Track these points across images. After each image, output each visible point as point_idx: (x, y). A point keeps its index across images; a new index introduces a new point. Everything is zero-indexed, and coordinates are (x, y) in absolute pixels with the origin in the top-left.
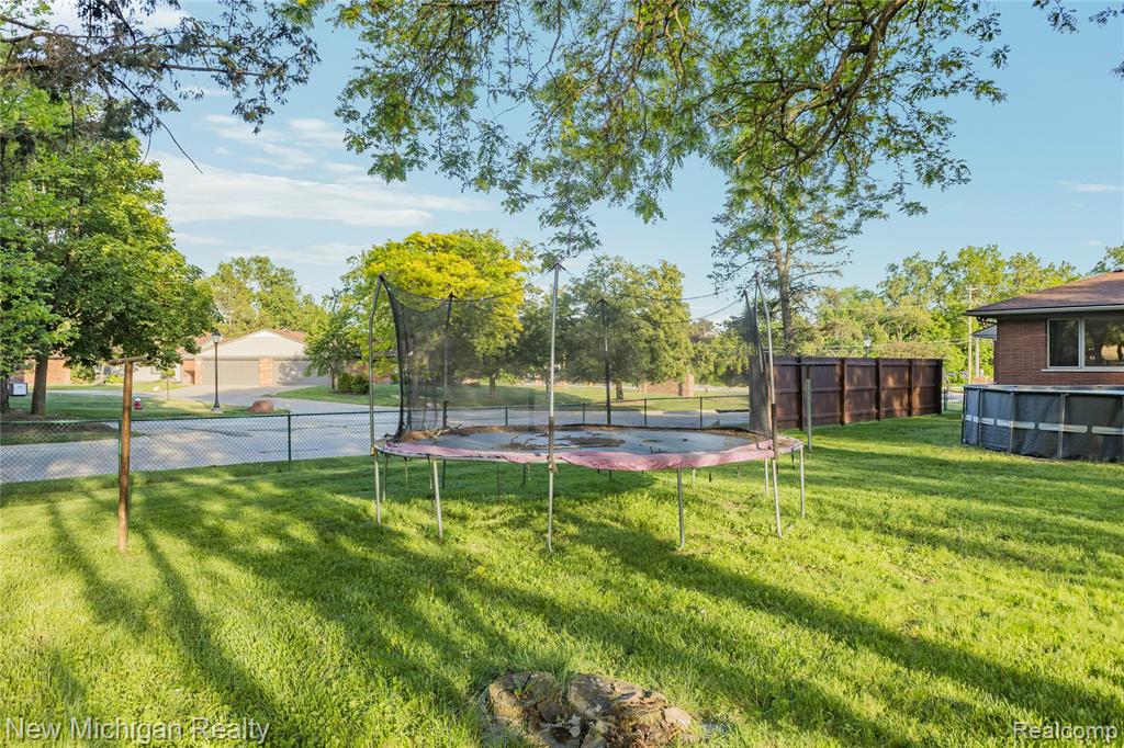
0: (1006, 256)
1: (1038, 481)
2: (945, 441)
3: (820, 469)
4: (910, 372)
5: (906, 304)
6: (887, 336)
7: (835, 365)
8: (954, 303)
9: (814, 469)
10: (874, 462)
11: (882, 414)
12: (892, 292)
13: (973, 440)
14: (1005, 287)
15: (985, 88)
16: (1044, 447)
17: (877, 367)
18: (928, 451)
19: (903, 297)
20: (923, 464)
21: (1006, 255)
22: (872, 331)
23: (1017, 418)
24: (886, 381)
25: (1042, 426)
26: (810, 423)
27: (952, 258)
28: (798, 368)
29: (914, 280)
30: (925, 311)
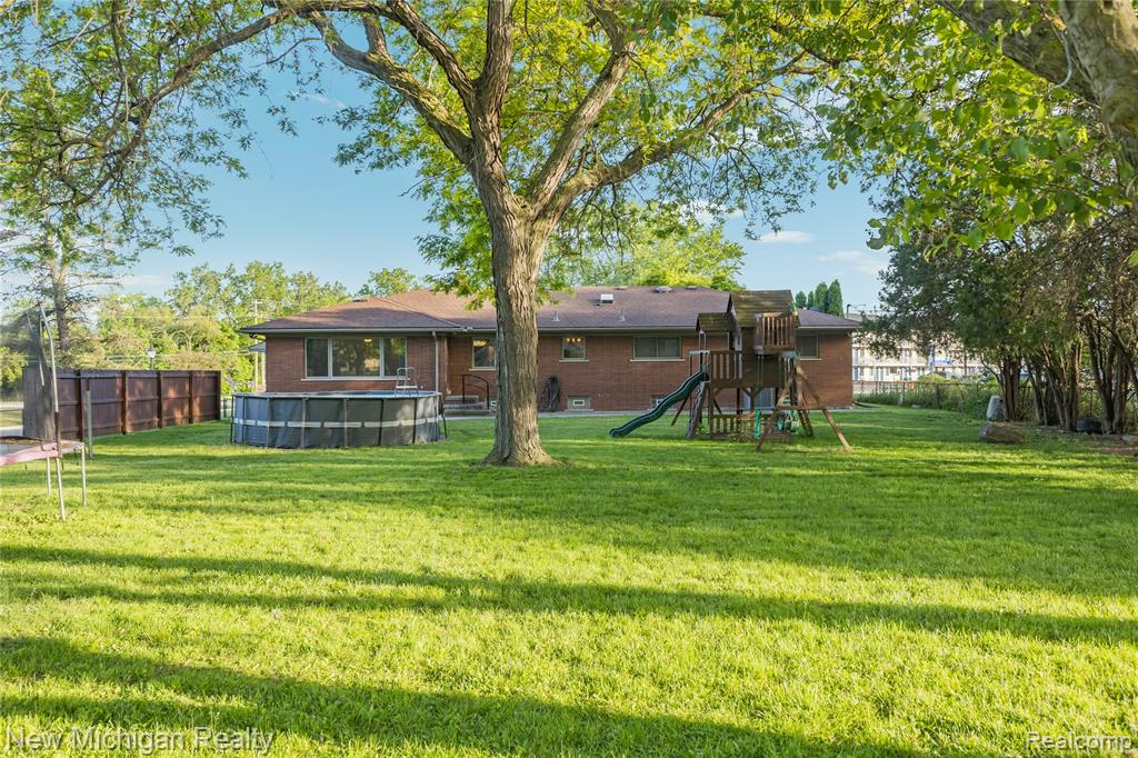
0: (288, 274)
1: (280, 464)
2: (218, 442)
3: (100, 471)
4: (190, 383)
5: (196, 314)
6: (176, 346)
7: (115, 378)
8: (242, 315)
9: (95, 471)
10: (152, 462)
11: (164, 423)
12: (181, 302)
13: (240, 439)
14: (288, 302)
15: (234, 164)
16: (292, 440)
17: (158, 379)
18: (201, 450)
19: (192, 307)
20: (194, 461)
21: (289, 272)
22: (159, 341)
23: (273, 419)
24: (166, 392)
25: (290, 424)
26: (90, 432)
27: (240, 271)
28: (78, 382)
29: (203, 290)
30: (216, 321)
